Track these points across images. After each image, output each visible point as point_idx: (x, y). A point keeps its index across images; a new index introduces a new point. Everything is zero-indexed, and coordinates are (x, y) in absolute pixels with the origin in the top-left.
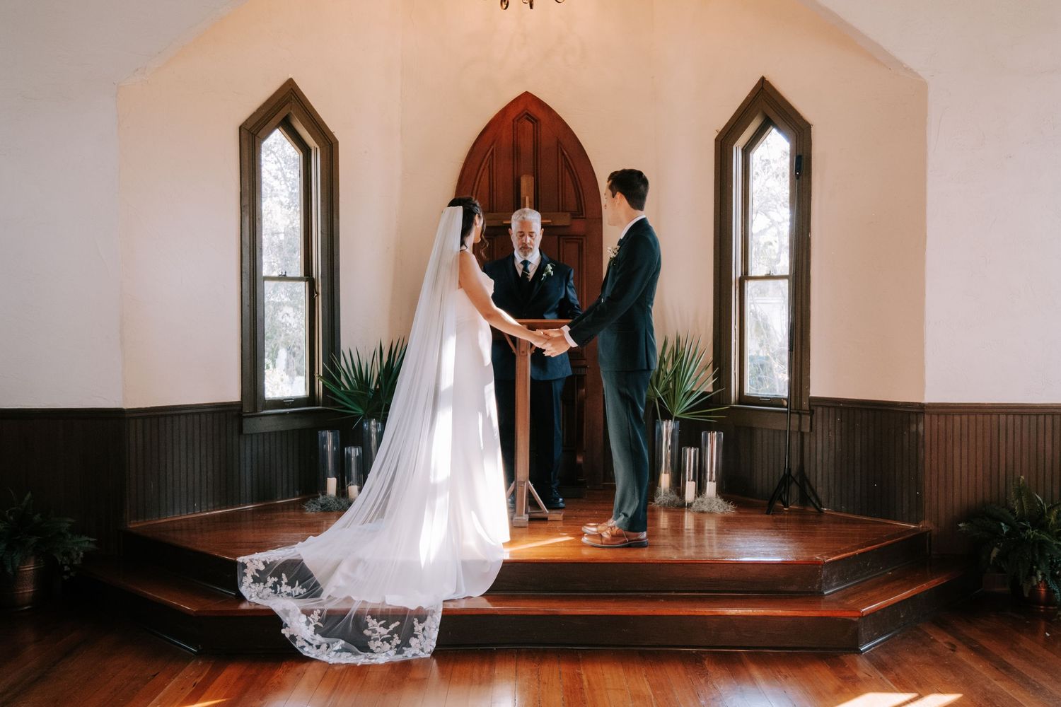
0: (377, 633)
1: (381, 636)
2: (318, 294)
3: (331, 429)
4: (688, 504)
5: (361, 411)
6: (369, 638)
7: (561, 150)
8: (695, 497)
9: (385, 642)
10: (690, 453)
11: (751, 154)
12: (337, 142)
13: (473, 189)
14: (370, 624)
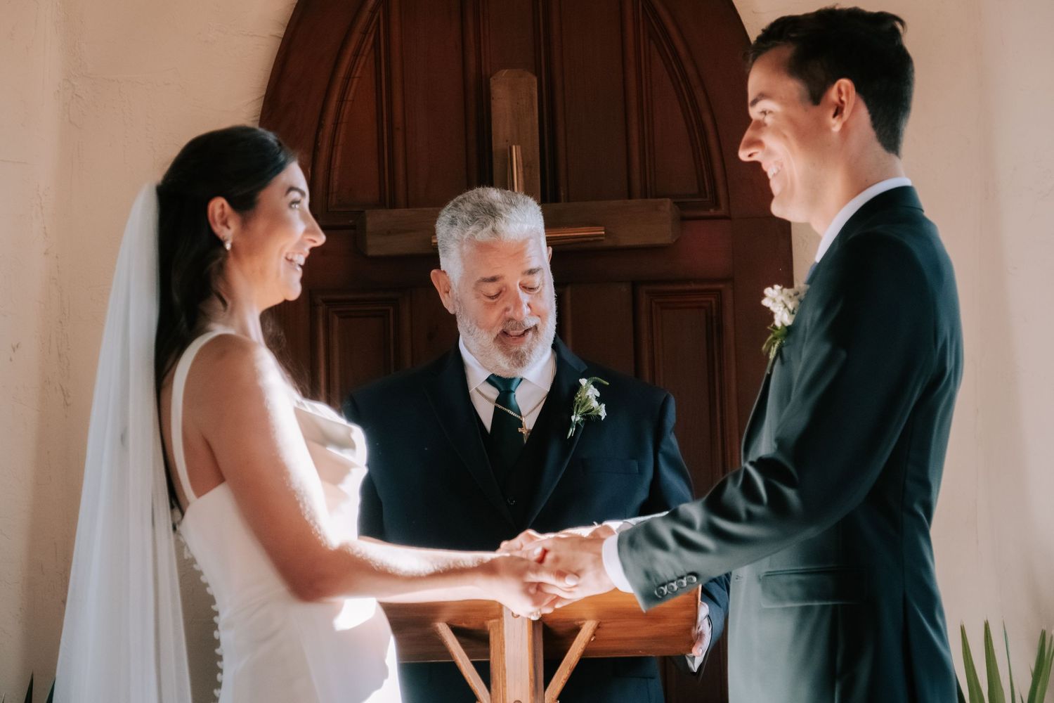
13: (320, 126)
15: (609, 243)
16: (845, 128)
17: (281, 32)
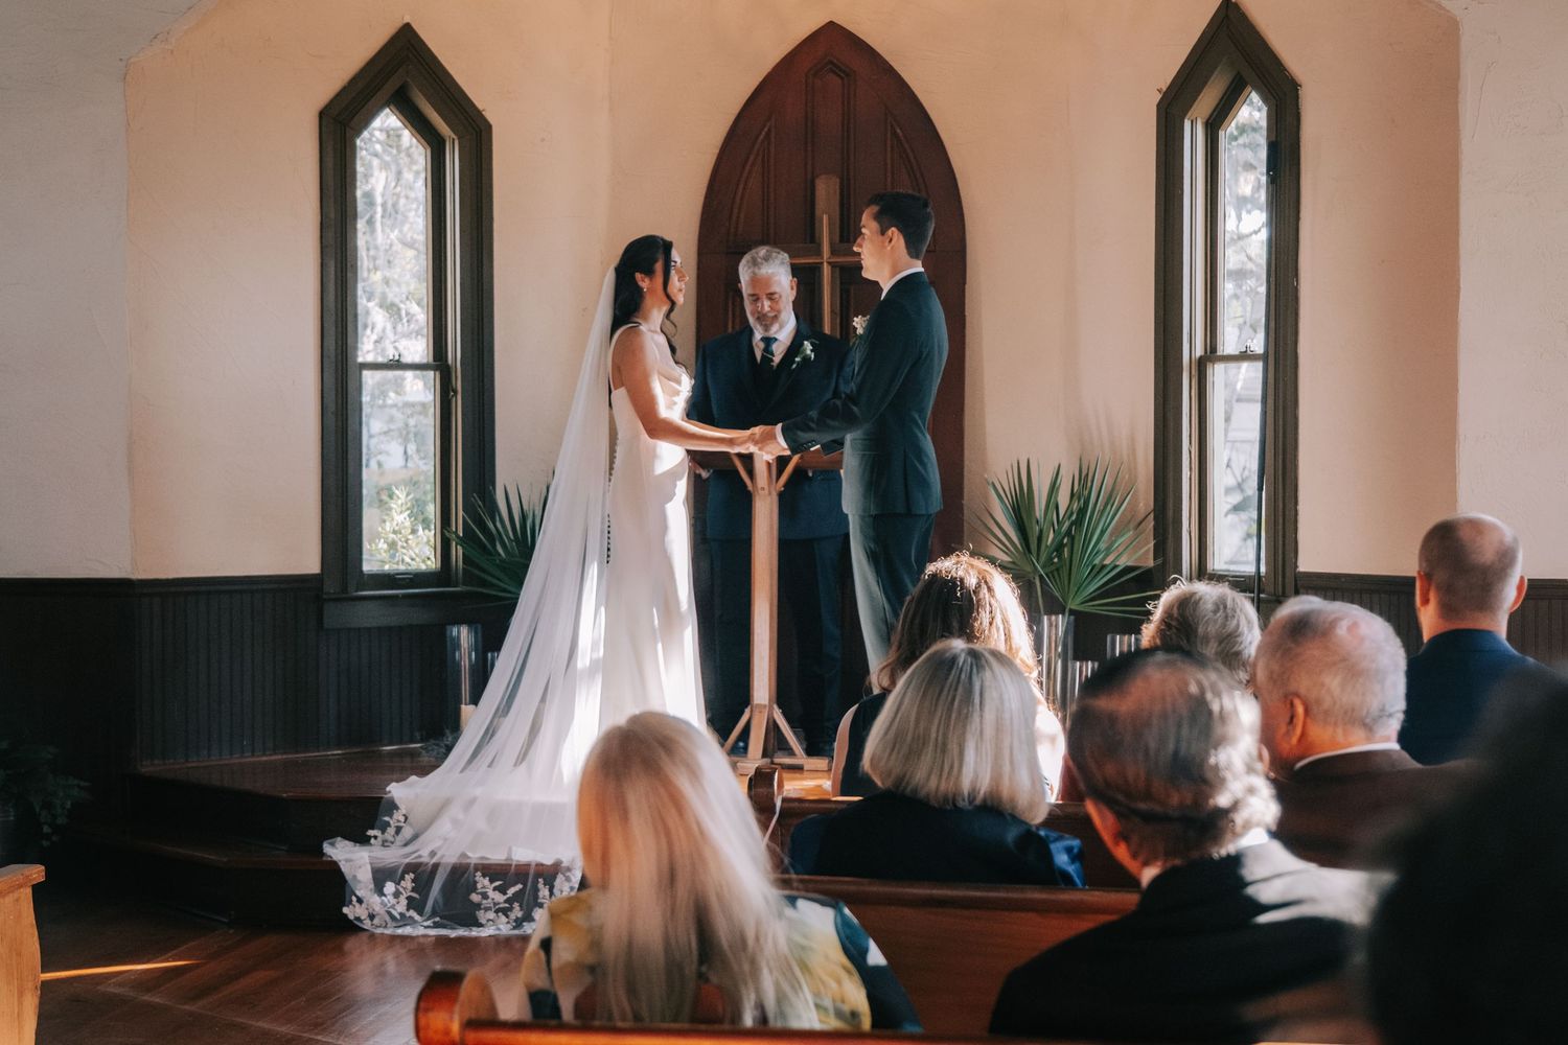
0: (489, 900)
1: (495, 904)
2: (455, 392)
3: (468, 622)
6: (478, 906)
7: (892, 128)
9: (500, 914)
10: (1083, 671)
11: (1221, 131)
12: (490, 127)
13: (734, 200)
14: (479, 886)
16: (893, 249)
17: (718, 151)
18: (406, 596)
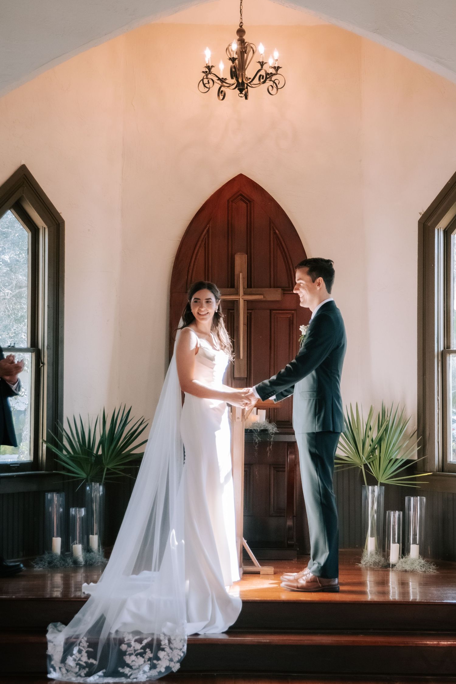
0: (132, 648)
1: (135, 651)
2: (43, 364)
3: (58, 491)
4: (392, 565)
5: (84, 475)
7: (274, 230)
8: (399, 558)
9: (139, 656)
10: (395, 516)
11: (452, 236)
12: (63, 222)
13: (190, 266)
14: (126, 640)
15: (264, 299)
16: (320, 289)
17: (180, 240)
18: (18, 476)
